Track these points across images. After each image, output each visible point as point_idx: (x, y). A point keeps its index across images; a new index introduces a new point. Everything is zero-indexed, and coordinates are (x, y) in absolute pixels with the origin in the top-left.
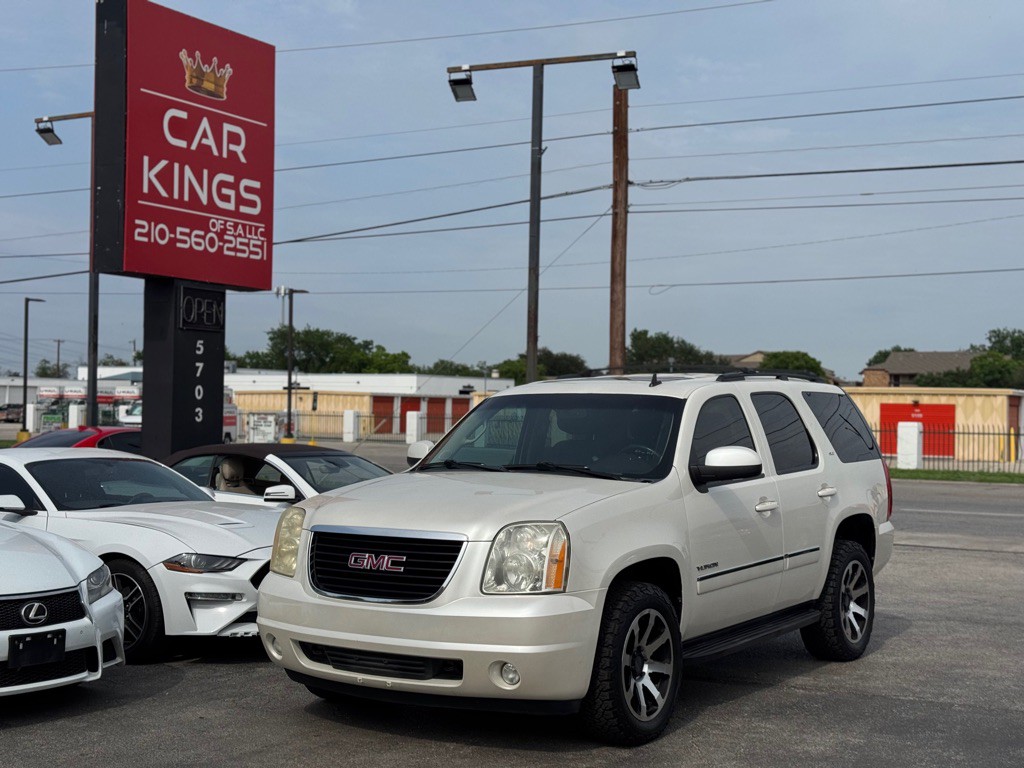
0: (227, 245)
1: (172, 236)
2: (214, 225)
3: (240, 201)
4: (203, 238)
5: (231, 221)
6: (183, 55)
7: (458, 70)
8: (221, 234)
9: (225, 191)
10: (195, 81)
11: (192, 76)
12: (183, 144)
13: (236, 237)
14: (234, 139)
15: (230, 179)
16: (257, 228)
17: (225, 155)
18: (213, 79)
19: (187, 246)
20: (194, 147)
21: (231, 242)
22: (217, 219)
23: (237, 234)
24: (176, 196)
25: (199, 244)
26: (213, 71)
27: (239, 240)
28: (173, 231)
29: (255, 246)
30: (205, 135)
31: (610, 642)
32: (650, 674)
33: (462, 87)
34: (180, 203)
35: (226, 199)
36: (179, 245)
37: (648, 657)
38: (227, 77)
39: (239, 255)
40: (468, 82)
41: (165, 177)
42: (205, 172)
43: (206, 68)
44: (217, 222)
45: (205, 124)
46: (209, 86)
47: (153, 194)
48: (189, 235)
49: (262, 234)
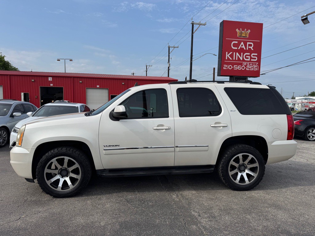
0: (247, 68)
2: (244, 64)
3: (251, 58)
4: (241, 67)
5: (248, 63)
6: (237, 30)
7: (304, 16)
8: (246, 66)
9: (247, 57)
11: (239, 34)
12: (236, 48)
13: (250, 66)
14: (250, 45)
15: (249, 54)
16: (256, 64)
17: (247, 49)
18: (245, 33)
19: (236, 69)
20: (239, 48)
24: (234, 59)
26: (245, 32)
27: (251, 67)
28: (233, 66)
29: (255, 67)
30: (242, 46)
32: (70, 177)
33: (305, 20)
35: (248, 58)
36: (234, 69)
38: (249, 32)
39: (250, 70)
41: (232, 56)
42: (242, 53)
45: (242, 43)
46: (244, 35)
47: (228, 59)
48: (237, 67)
49: (258, 65)
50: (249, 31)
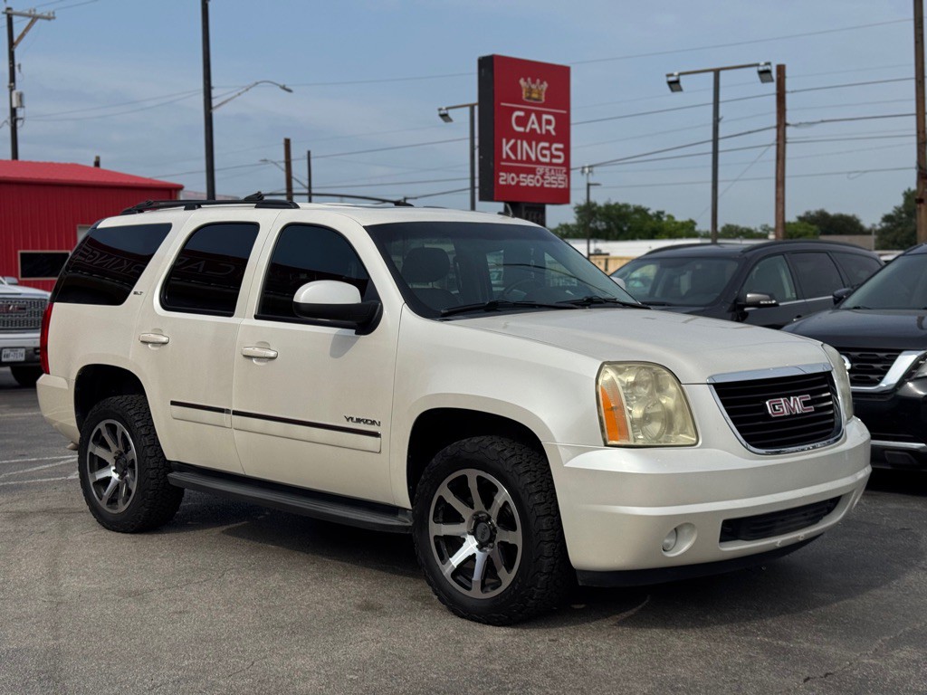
0: (546, 181)
1: (518, 179)
2: (539, 171)
3: (553, 156)
4: (534, 179)
5: (547, 168)
6: (522, 81)
7: (672, 75)
8: (542, 176)
9: (545, 152)
10: (528, 95)
11: (526, 92)
12: (522, 129)
14: (549, 122)
15: (546, 145)
16: (562, 170)
18: (537, 92)
19: (525, 184)
21: (548, 179)
23: (551, 175)
24: (519, 158)
25: (531, 182)
26: (537, 87)
27: (553, 178)
28: (518, 176)
29: (561, 180)
30: (533, 123)
33: (674, 85)
34: (522, 161)
35: (544, 156)
36: (522, 184)
38: (545, 89)
39: (553, 186)
40: (677, 82)
41: (514, 149)
42: (534, 143)
43: (533, 86)
44: (540, 169)
45: (533, 117)
46: (535, 96)
47: (508, 159)
48: (526, 178)
49: (565, 173)
50: (545, 85)
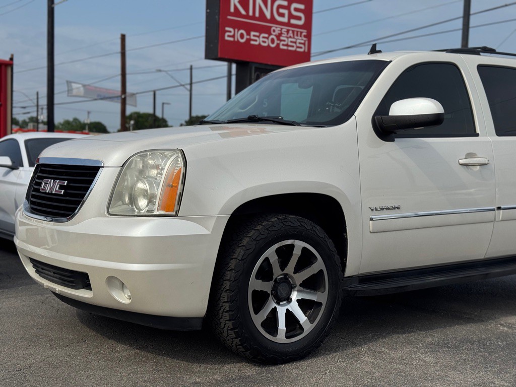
0: (282, 43)
1: (248, 37)
2: (274, 31)
3: (291, 16)
4: (268, 38)
5: (285, 29)
8: (278, 37)
9: (281, 11)
13: (288, 38)
15: (285, 3)
16: (301, 33)
19: (256, 43)
21: (284, 41)
22: (276, 27)
23: (288, 36)
24: (251, 13)
25: (264, 42)
27: (290, 39)
28: (248, 34)
29: (300, 43)
31: (232, 267)
32: (298, 301)
34: (253, 18)
35: (282, 15)
36: (252, 42)
37: (298, 284)
39: (290, 48)
41: (244, 3)
44: (276, 29)
47: (237, 13)
48: (259, 37)
49: (306, 36)
